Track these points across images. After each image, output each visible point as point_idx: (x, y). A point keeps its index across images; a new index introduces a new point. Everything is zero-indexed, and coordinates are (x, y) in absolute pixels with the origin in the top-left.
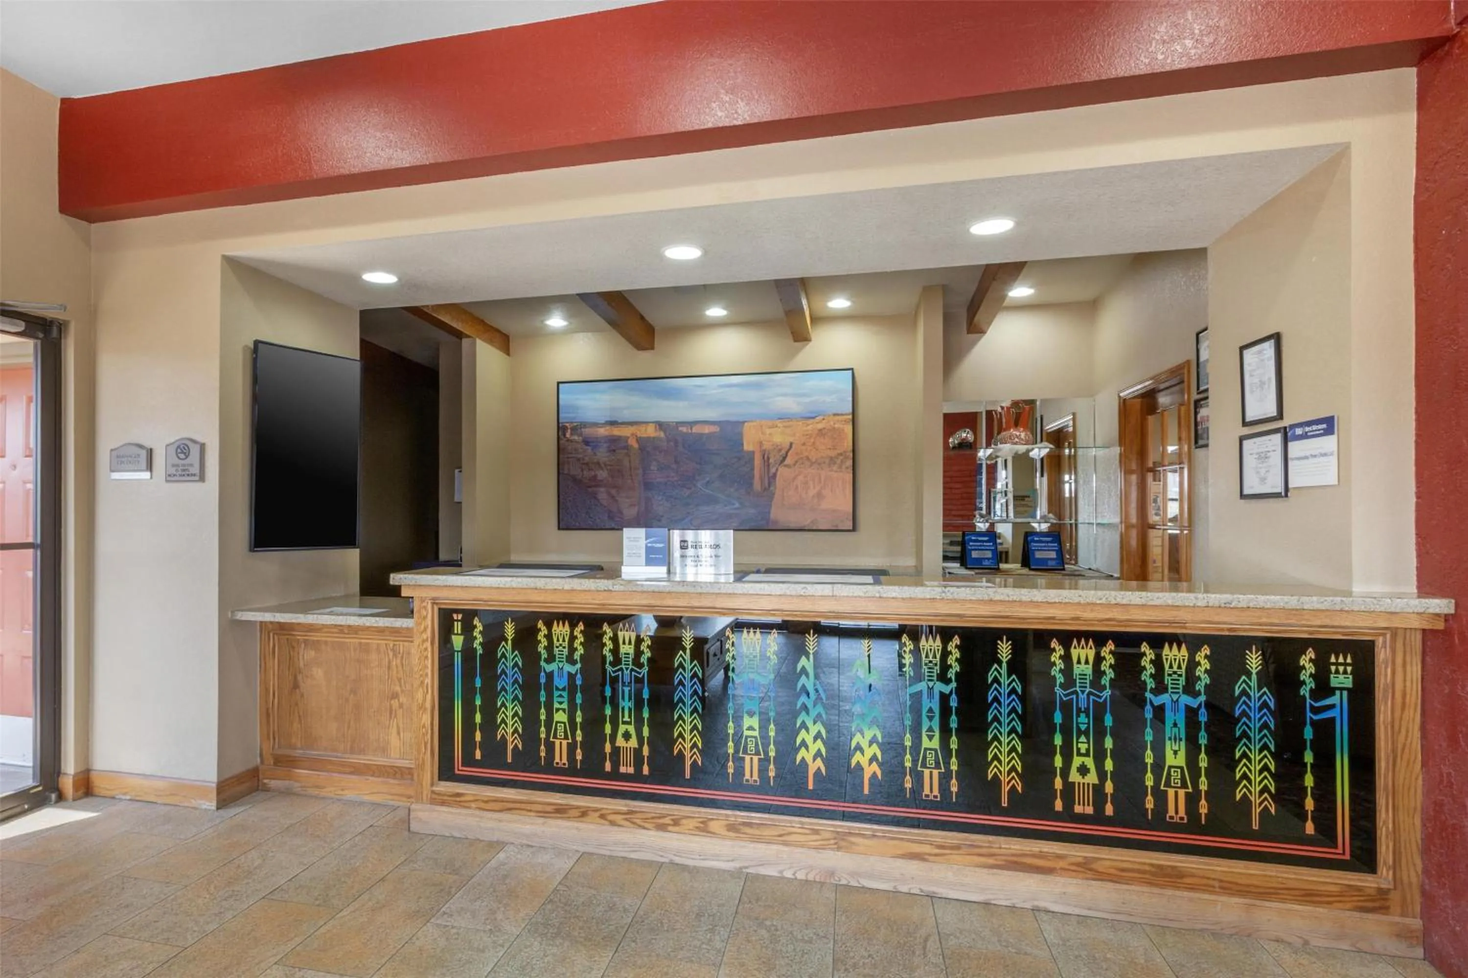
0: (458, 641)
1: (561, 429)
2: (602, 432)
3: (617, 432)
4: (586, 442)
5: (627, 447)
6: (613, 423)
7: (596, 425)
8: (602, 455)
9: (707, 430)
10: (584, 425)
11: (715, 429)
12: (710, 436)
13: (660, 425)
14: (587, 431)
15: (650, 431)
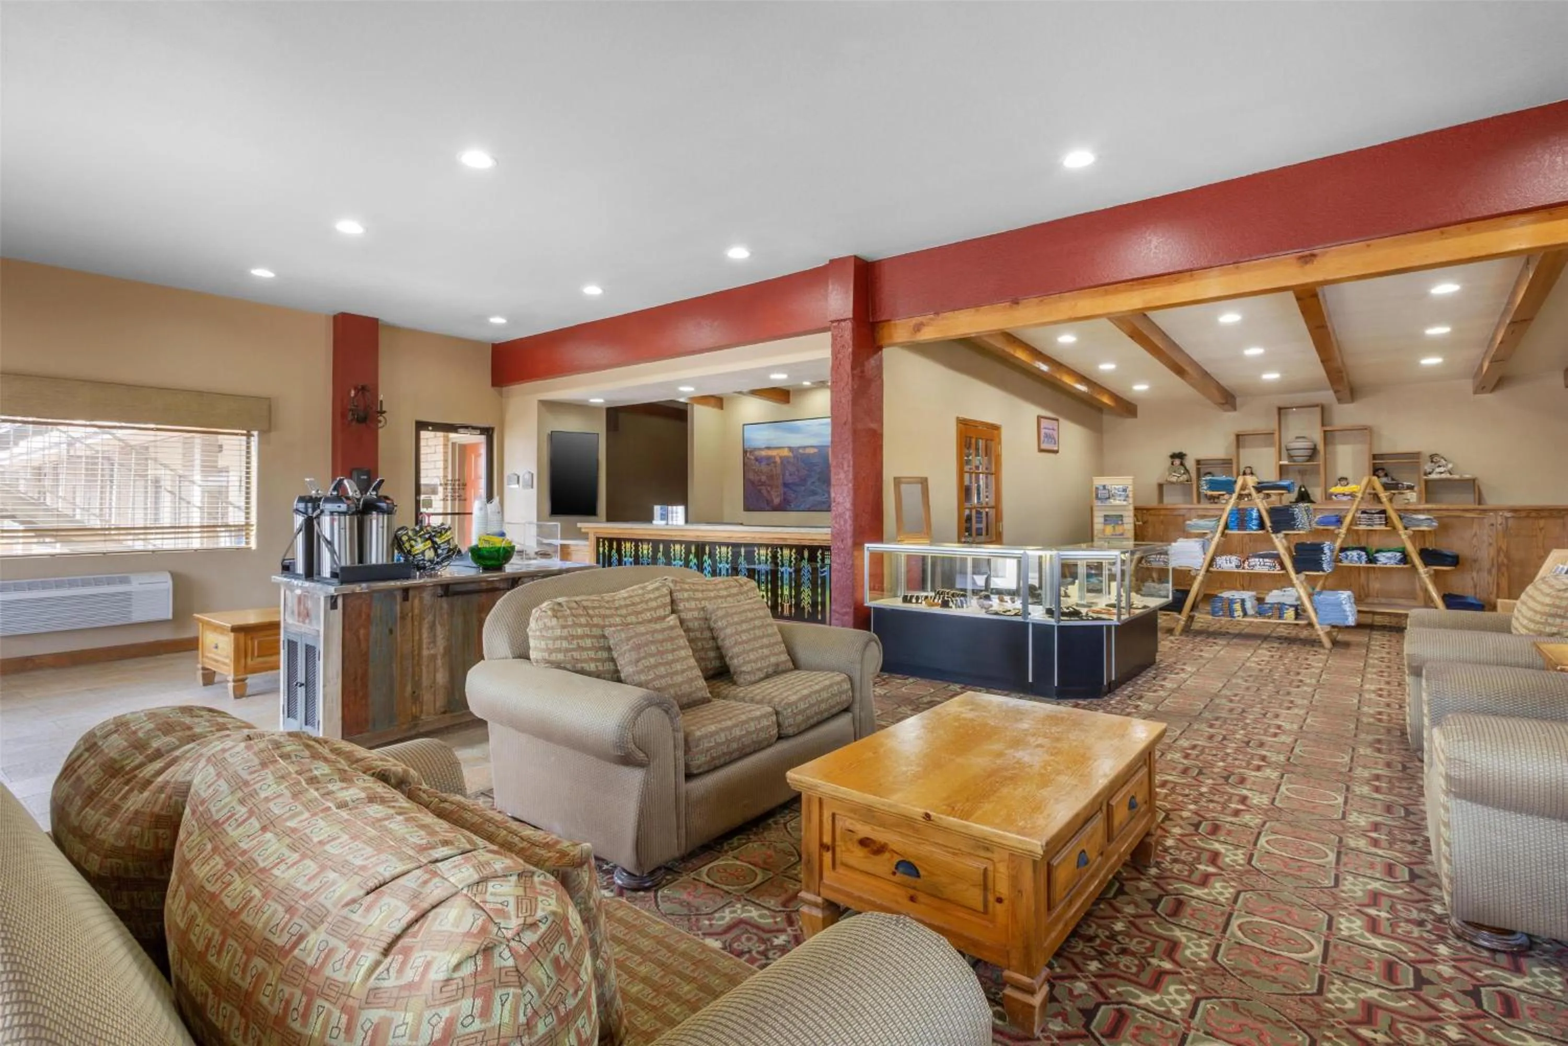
0: (601, 549)
1: (745, 452)
2: (764, 453)
3: (770, 453)
4: (756, 459)
5: (775, 462)
6: (768, 448)
7: (760, 449)
8: (764, 467)
9: (812, 451)
10: (755, 449)
11: (816, 450)
12: (814, 454)
13: (790, 449)
14: (757, 453)
15: (786, 453)
